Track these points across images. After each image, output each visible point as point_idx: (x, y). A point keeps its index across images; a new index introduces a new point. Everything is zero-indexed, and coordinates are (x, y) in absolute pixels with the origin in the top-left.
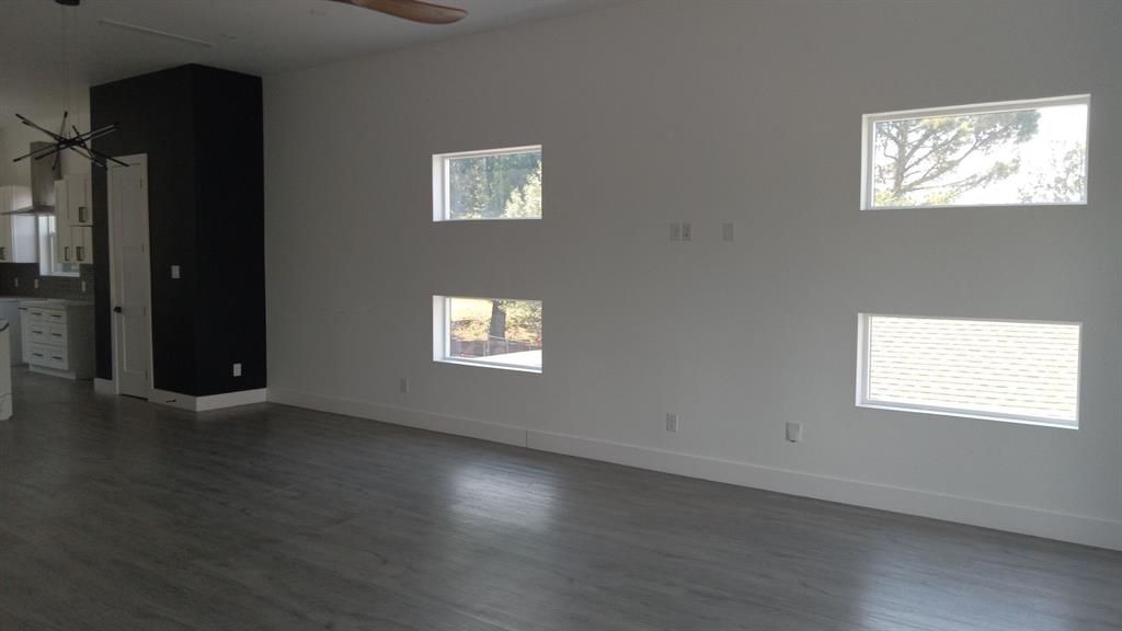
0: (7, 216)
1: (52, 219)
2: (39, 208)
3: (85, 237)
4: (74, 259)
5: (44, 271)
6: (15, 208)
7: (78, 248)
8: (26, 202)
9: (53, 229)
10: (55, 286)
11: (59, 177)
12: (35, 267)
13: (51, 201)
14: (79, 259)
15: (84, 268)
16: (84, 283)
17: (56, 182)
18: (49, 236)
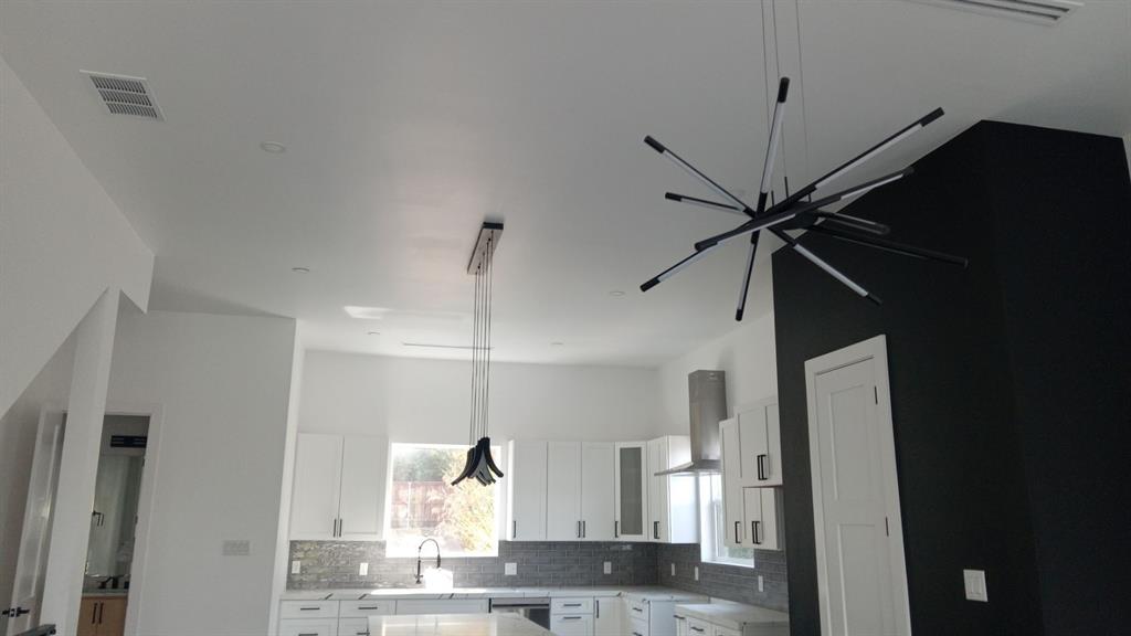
0: (662, 477)
1: (717, 479)
2: (700, 464)
3: (765, 507)
4: (748, 542)
5: (706, 557)
6: (672, 465)
7: (755, 523)
8: (683, 457)
9: (718, 495)
10: (720, 581)
11: (724, 415)
12: (694, 549)
13: (714, 452)
14: (756, 541)
15: (761, 556)
16: (760, 578)
17: (722, 424)
18: (712, 505)
